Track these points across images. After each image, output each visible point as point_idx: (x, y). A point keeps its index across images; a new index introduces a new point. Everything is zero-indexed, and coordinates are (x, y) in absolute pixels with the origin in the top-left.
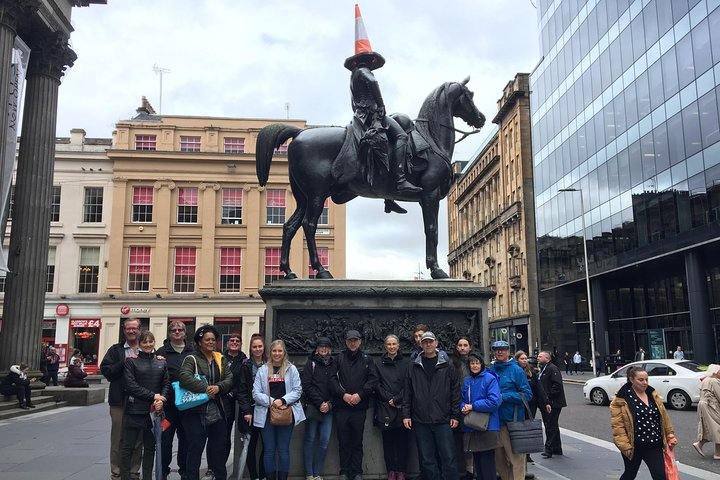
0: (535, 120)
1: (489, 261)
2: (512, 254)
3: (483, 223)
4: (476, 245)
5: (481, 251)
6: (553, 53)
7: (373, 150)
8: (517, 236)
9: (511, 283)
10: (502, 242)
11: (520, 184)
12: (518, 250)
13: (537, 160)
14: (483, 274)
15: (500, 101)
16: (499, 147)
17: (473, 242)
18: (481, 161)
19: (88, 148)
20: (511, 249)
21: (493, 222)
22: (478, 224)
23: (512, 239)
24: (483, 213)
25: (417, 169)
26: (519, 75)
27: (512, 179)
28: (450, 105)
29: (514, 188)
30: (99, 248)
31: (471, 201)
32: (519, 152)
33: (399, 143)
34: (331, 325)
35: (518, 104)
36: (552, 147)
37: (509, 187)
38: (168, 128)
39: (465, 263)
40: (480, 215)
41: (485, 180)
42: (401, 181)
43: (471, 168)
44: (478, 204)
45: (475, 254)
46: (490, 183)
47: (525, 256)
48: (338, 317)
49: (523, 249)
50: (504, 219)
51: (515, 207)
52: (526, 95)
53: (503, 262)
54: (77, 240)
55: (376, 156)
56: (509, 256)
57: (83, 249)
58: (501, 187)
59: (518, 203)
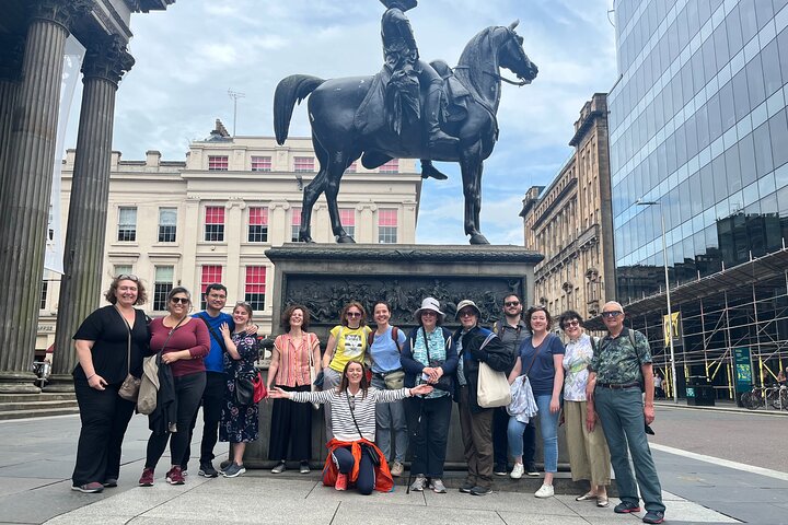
0: (613, 139)
1: (566, 286)
2: (590, 278)
3: (561, 248)
4: (553, 270)
5: (558, 276)
6: (632, 70)
7: (401, 94)
8: (595, 260)
9: (589, 307)
10: (580, 267)
11: (598, 206)
12: (596, 274)
13: (615, 180)
14: (560, 299)
15: (577, 122)
16: (577, 170)
17: (550, 268)
18: (558, 185)
19: (162, 169)
20: (589, 273)
21: (570, 246)
22: (555, 249)
23: (590, 263)
24: (561, 237)
25: (454, 118)
26: (596, 95)
27: (590, 202)
28: (495, 51)
29: (592, 211)
30: (172, 267)
31: (549, 225)
32: (596, 174)
33: (433, 87)
34: (349, 292)
35: (596, 124)
36: (630, 167)
37: (586, 210)
38: (240, 148)
39: (542, 289)
40: (558, 240)
41: (562, 203)
42: (435, 130)
43: (548, 192)
44: (555, 228)
45: (552, 280)
46: (567, 206)
47: (603, 280)
48: (357, 284)
49: (601, 273)
50: (581, 243)
51: (593, 230)
52: (604, 115)
53: (581, 286)
54: (152, 259)
55: (404, 99)
56: (587, 280)
57: (157, 267)
58: (579, 210)
59: (596, 225)
